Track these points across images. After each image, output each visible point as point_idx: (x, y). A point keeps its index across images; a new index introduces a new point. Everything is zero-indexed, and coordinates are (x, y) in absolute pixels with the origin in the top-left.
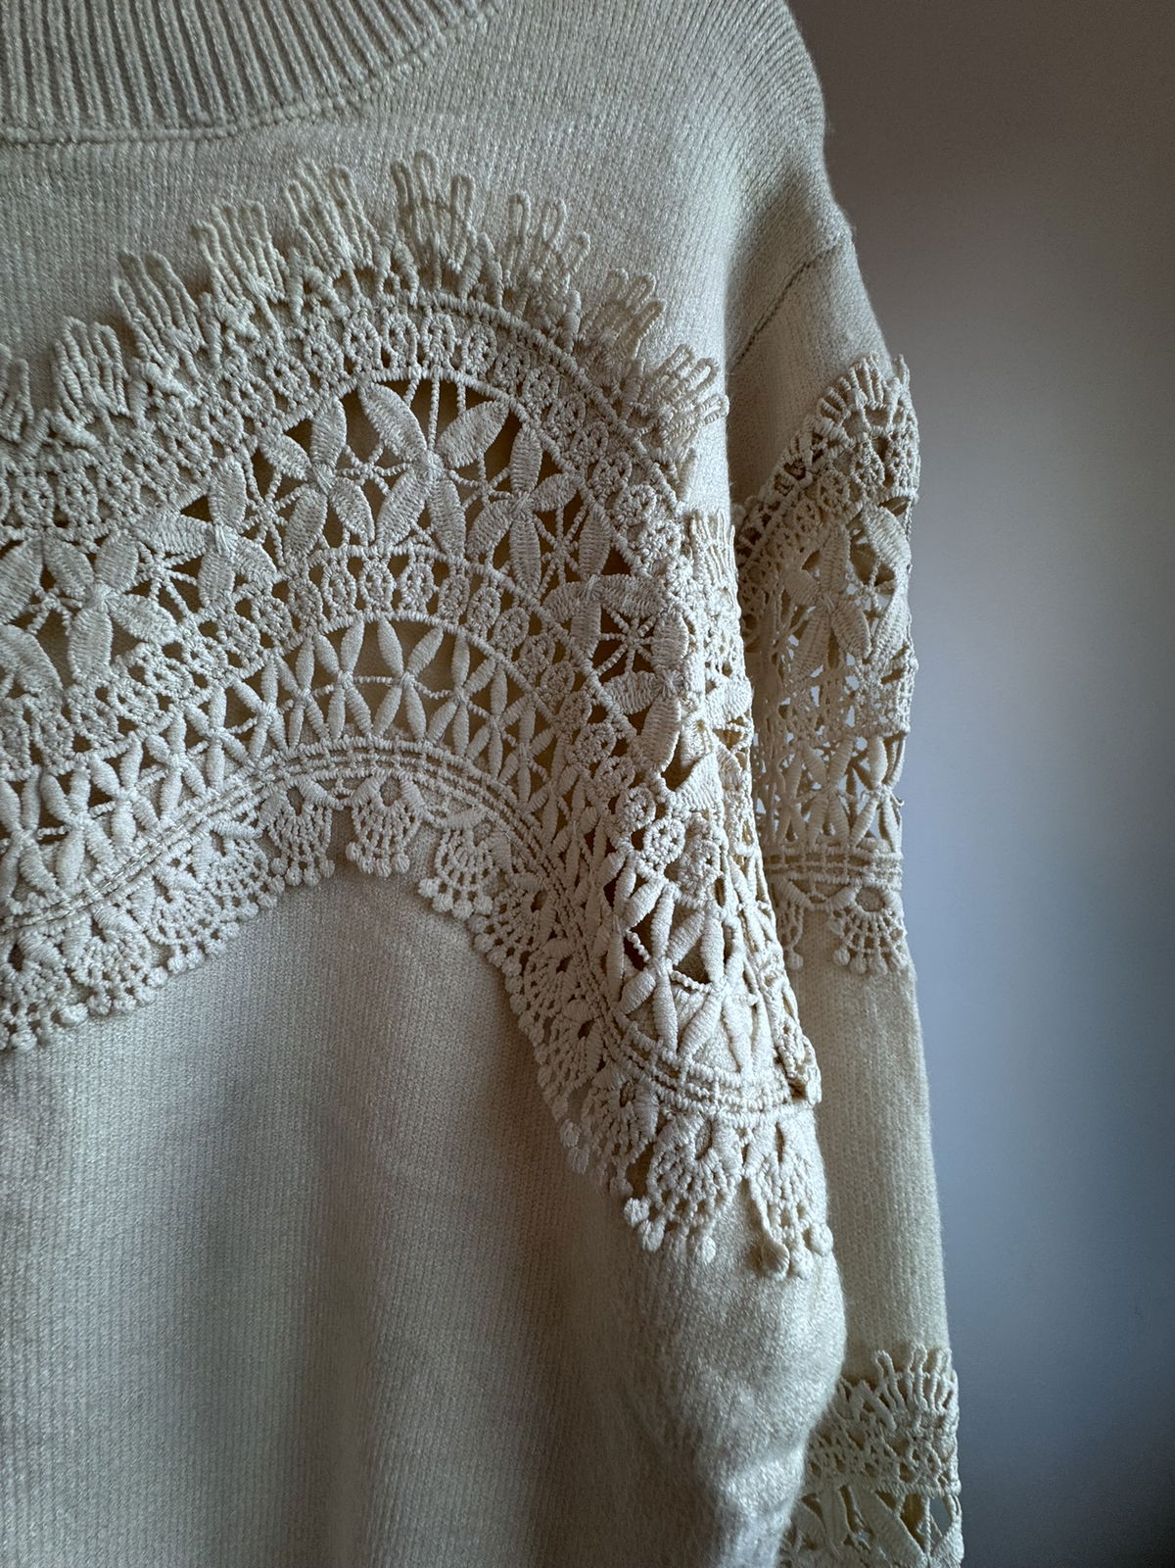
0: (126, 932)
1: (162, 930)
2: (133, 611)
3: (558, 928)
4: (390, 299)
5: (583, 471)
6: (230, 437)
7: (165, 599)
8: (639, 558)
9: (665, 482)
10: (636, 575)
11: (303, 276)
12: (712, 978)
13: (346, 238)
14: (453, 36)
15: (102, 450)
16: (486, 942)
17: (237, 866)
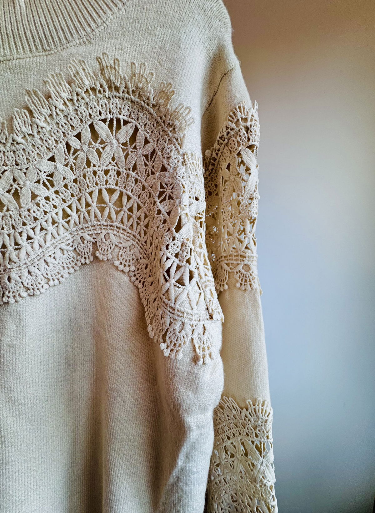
0: (37, 274)
1: (47, 274)
2: (36, 188)
3: (151, 274)
4: (100, 96)
5: (155, 142)
6: (59, 138)
7: (44, 184)
8: (169, 167)
9: (177, 144)
10: (169, 172)
11: (75, 91)
12: (185, 284)
13: (86, 79)
14: (115, 16)
15: (26, 144)
16: (133, 279)
17: (68, 258)
